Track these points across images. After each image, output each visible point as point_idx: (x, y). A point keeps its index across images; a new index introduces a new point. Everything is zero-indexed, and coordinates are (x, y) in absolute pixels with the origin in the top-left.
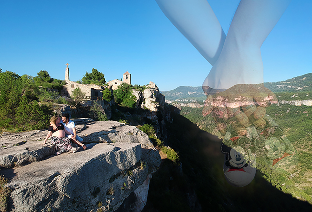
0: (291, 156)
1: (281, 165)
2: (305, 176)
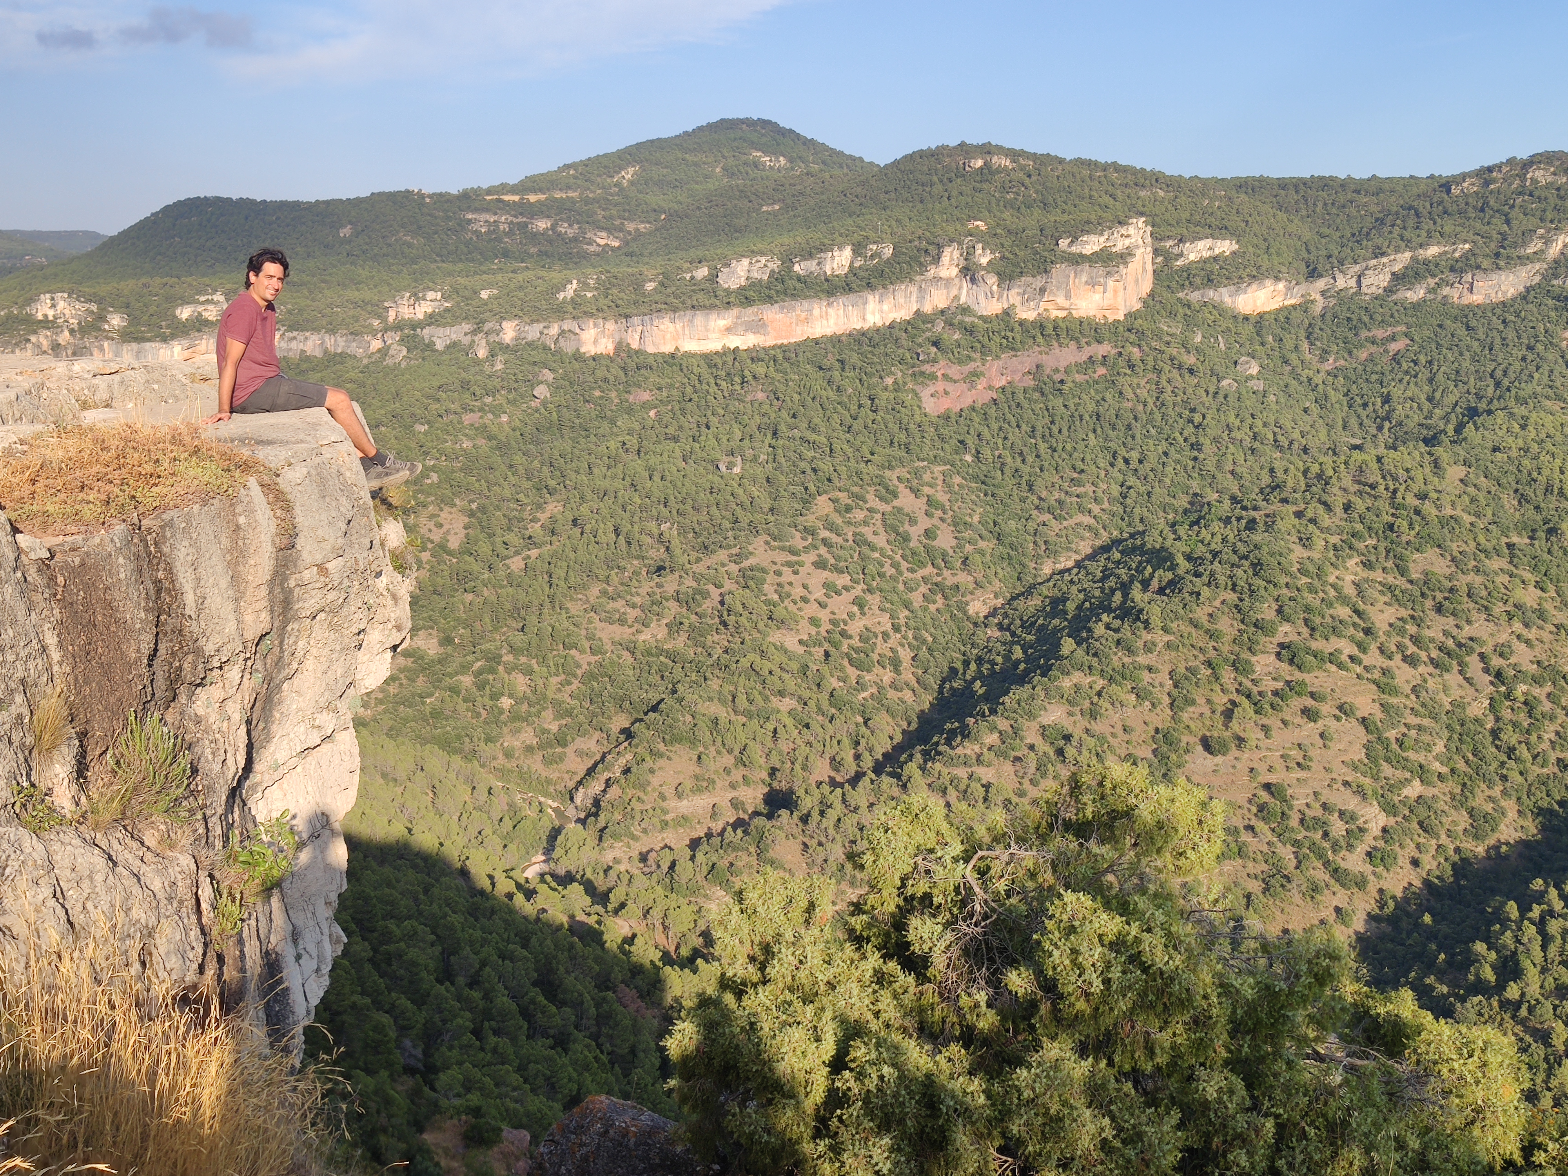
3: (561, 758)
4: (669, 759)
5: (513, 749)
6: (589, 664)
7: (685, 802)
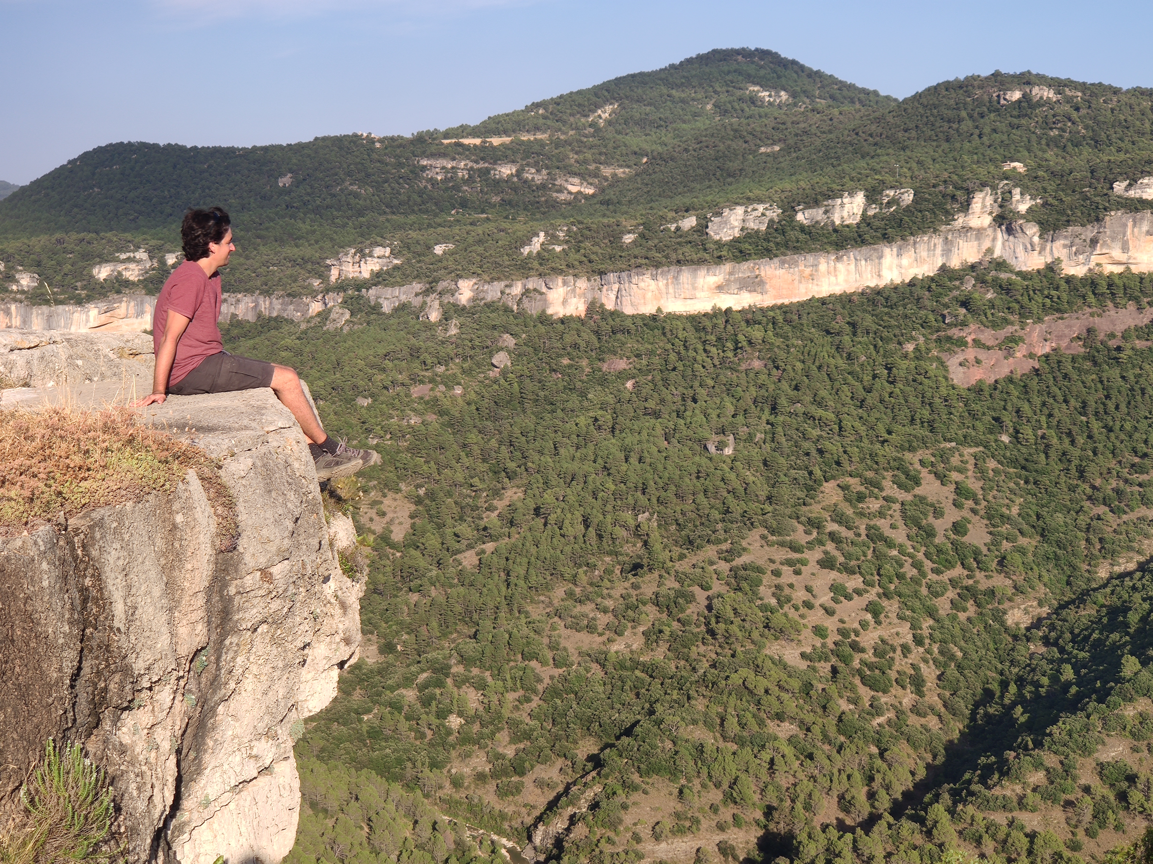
0: (528, 700)
1: (467, 771)
2: (627, 829)
3: (518, 789)
4: (645, 792)
5: (462, 777)
6: (552, 678)
7: (663, 845)
